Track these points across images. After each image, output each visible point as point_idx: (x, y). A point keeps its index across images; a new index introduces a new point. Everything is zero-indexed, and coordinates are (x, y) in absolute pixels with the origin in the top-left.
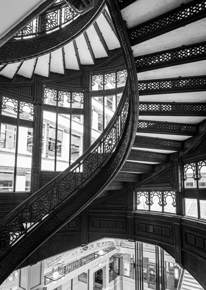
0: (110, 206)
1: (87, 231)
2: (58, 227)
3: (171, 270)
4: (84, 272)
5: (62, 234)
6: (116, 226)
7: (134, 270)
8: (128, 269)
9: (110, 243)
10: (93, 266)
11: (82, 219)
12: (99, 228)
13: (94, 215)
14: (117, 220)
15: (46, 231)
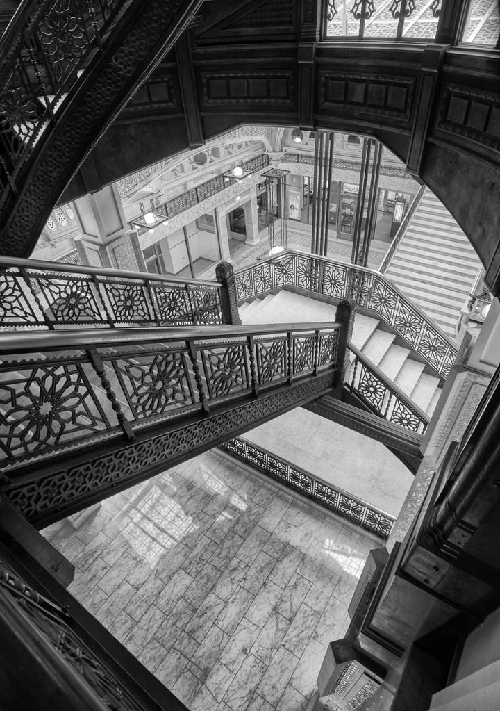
0: (251, 30)
1: (198, 110)
2: (123, 97)
3: (389, 206)
4: (206, 213)
5: (139, 120)
6: (268, 90)
7: (311, 207)
8: (298, 205)
9: (257, 145)
10: (223, 202)
11: (180, 76)
12: (226, 101)
13: (211, 62)
14: (271, 74)
15: (98, 109)
